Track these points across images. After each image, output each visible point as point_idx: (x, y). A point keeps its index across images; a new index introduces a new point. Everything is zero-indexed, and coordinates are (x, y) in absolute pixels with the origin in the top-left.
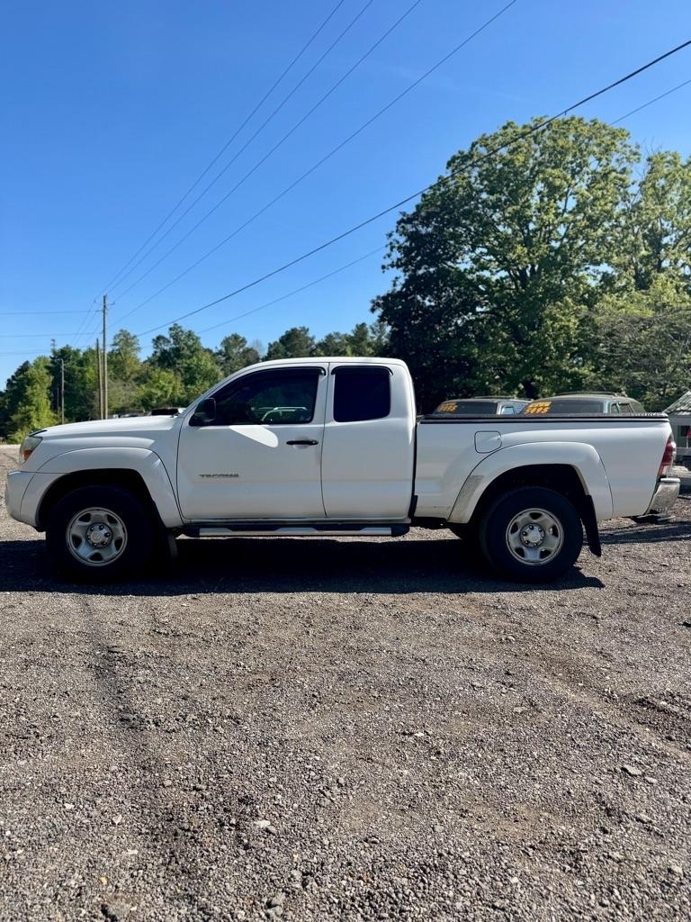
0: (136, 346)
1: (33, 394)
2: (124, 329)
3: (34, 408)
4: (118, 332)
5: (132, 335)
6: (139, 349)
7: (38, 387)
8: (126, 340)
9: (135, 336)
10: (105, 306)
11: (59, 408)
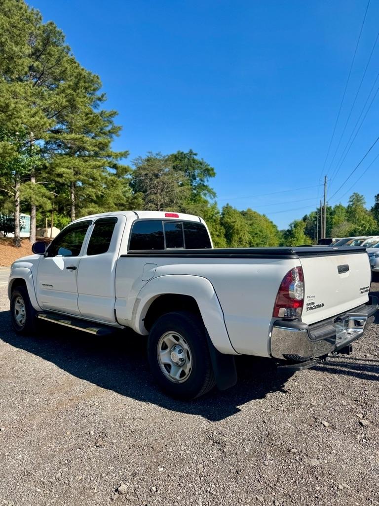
0: (363, 201)
1: (295, 232)
2: (356, 192)
3: (296, 239)
4: (352, 194)
5: (360, 195)
6: (364, 203)
7: (299, 228)
8: (357, 199)
9: (362, 196)
10: (325, 182)
11: (315, 239)
